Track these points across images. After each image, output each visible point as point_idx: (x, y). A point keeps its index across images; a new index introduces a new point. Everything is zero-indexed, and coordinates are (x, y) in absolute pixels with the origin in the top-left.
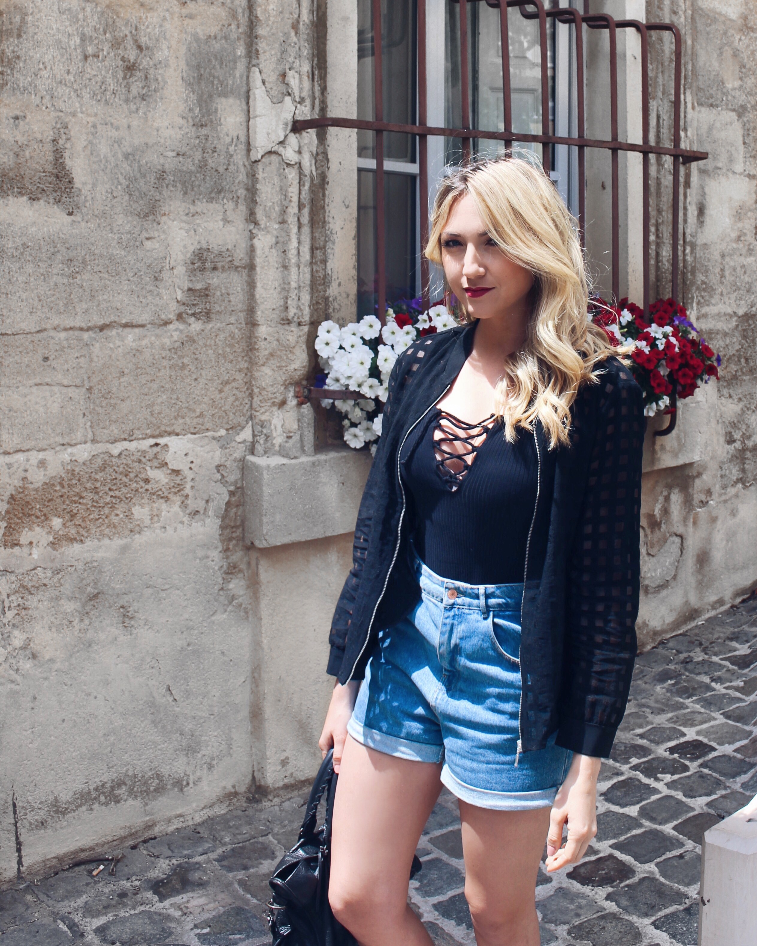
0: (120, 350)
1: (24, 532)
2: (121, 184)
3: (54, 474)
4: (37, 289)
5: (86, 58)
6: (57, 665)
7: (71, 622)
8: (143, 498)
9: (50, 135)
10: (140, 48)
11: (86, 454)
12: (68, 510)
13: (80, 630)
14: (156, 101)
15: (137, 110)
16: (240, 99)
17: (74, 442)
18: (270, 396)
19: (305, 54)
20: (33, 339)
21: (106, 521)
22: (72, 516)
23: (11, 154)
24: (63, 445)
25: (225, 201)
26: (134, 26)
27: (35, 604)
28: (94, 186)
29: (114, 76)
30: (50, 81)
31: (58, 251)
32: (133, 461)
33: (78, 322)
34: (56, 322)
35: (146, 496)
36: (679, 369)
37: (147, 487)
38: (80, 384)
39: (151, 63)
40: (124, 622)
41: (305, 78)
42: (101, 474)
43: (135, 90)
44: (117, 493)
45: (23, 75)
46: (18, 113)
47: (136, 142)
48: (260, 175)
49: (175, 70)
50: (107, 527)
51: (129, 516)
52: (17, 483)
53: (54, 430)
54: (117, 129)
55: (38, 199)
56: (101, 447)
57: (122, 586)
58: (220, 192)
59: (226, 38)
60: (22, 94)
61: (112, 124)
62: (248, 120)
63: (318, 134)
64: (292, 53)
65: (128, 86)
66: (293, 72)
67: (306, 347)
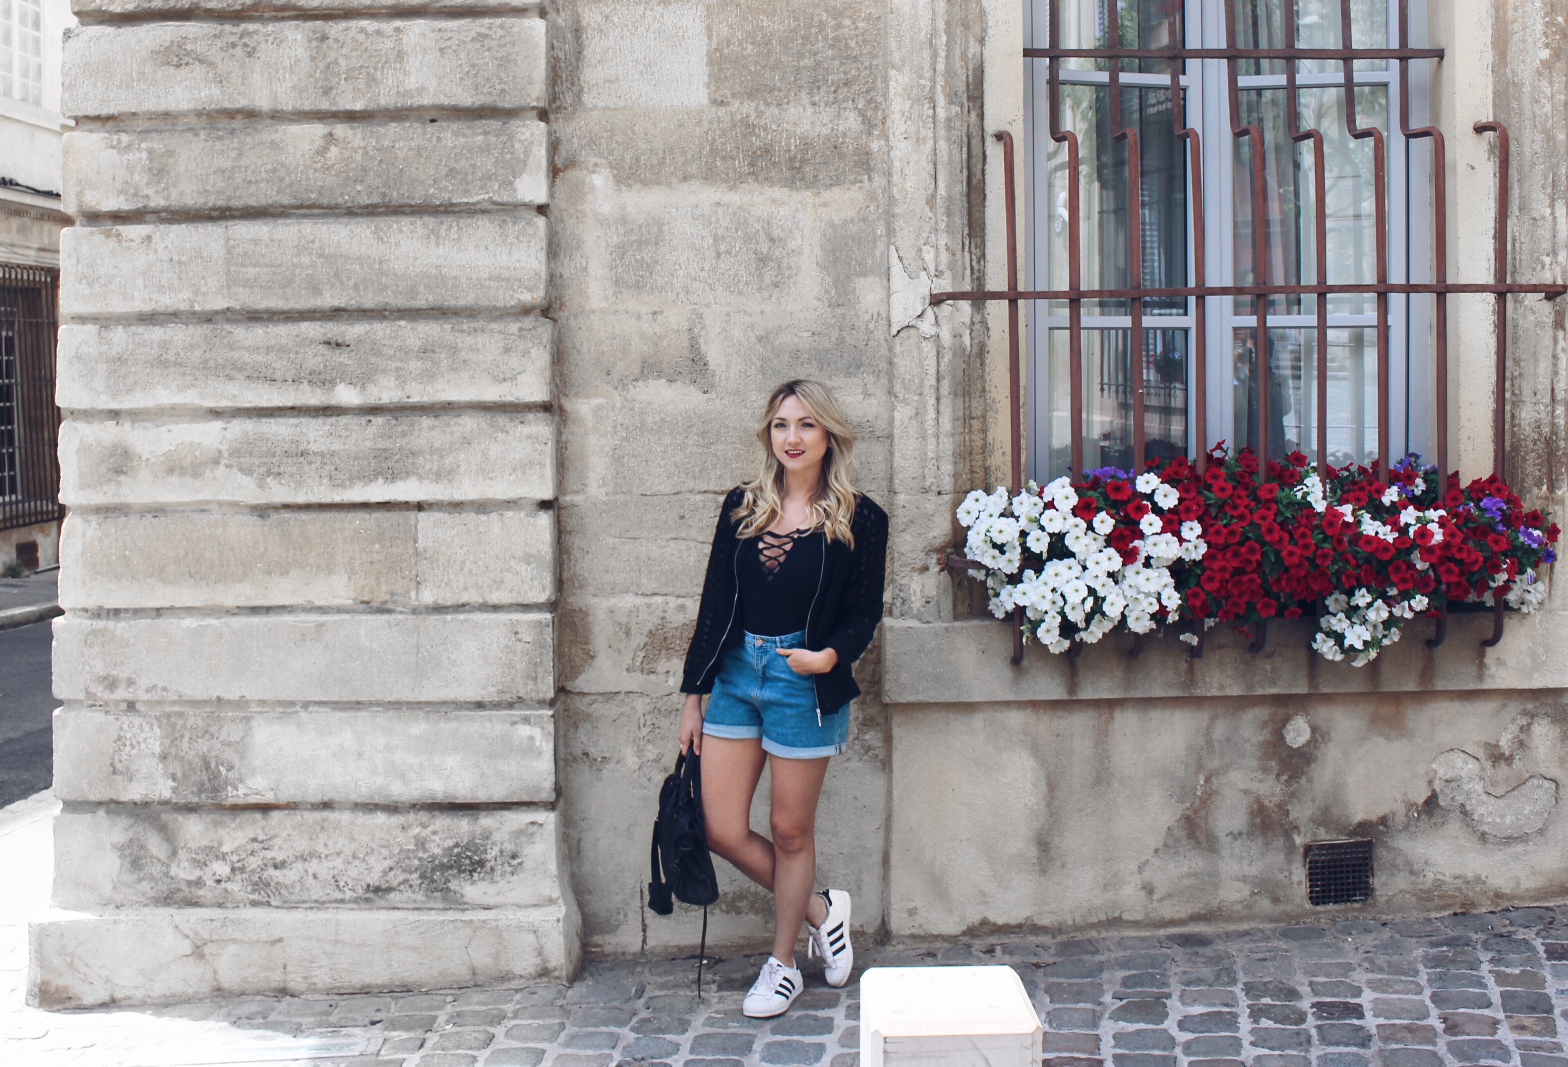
1: (661, 663)
2: (754, 365)
4: (674, 457)
5: (719, 255)
9: (686, 325)
10: (772, 240)
14: (790, 288)
15: (770, 296)
16: (880, 277)
18: (909, 561)
20: (670, 500)
23: (650, 344)
25: (865, 375)
26: (766, 221)
27: (667, 725)
28: (728, 367)
29: (747, 268)
30: (685, 279)
31: (694, 425)
33: (712, 487)
34: (692, 486)
39: (784, 253)
41: (943, 251)
43: (767, 280)
45: (660, 276)
46: (656, 309)
47: (770, 325)
48: (898, 349)
49: (809, 257)
52: (656, 621)
54: (750, 315)
55: (676, 381)
58: (859, 367)
59: (864, 219)
60: (660, 292)
61: (745, 312)
62: (889, 296)
63: (973, 305)
64: (927, 228)
65: (761, 276)
66: (927, 247)
67: (948, 516)
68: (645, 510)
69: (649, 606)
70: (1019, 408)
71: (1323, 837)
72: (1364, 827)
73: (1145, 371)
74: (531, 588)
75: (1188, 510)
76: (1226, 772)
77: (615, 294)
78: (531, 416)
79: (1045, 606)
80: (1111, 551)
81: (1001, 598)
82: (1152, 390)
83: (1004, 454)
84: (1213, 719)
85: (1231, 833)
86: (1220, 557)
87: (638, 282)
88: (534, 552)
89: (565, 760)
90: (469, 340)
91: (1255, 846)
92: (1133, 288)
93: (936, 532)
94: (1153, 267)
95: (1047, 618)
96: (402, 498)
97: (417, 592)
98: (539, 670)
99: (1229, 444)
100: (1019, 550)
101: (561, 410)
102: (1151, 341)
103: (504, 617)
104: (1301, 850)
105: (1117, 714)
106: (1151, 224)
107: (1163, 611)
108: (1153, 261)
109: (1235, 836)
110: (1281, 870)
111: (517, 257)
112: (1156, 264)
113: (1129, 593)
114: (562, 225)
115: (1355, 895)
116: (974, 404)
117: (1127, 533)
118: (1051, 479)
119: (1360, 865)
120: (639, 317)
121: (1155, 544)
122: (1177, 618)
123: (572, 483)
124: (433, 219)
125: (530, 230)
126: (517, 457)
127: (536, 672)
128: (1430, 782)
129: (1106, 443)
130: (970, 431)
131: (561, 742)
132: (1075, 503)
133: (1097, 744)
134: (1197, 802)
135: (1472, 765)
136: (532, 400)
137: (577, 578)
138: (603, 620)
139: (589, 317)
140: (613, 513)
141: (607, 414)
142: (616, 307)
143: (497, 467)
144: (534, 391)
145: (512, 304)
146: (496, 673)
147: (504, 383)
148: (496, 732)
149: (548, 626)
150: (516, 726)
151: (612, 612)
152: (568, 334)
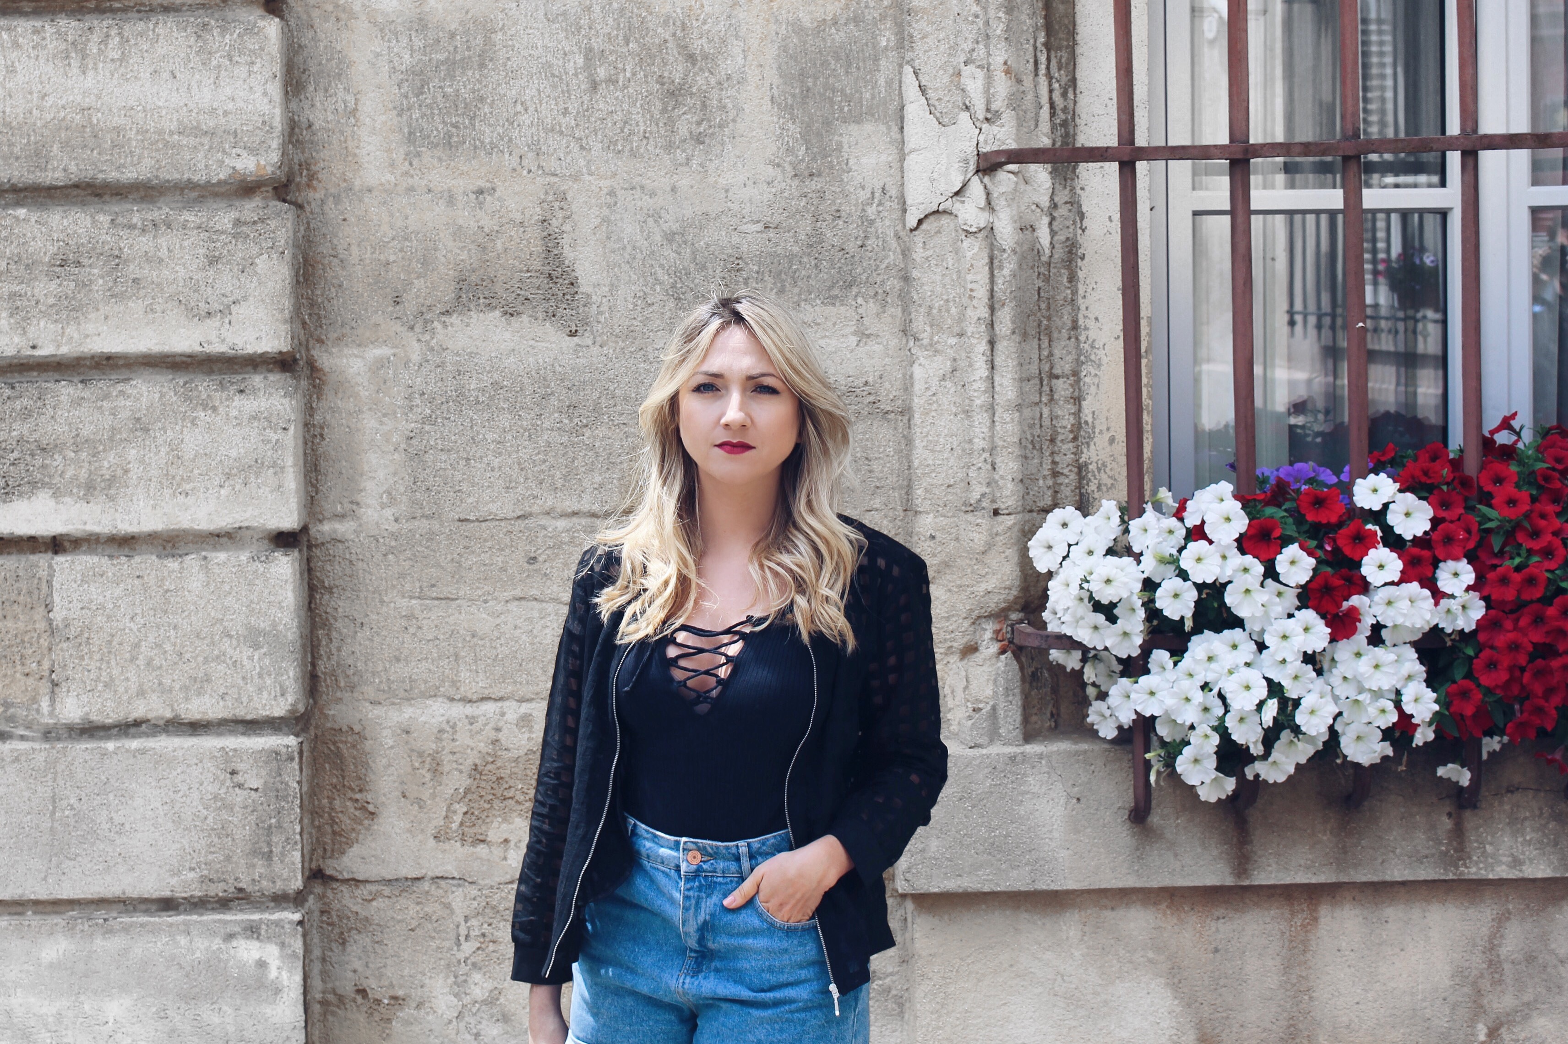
2: (661, 284)
4: (517, 452)
5: (594, 86)
9: (537, 213)
10: (691, 58)
14: (723, 143)
15: (688, 159)
16: (885, 124)
18: (943, 635)
19: (998, 32)
20: (510, 528)
23: (473, 247)
25: (860, 300)
26: (678, 23)
28: (613, 287)
29: (646, 108)
30: (534, 129)
31: (552, 394)
33: (587, 504)
34: (550, 504)
39: (713, 81)
41: (1000, 77)
43: (683, 129)
45: (489, 125)
46: (482, 183)
47: (688, 213)
48: (918, 254)
49: (758, 88)
52: (483, 747)
54: (652, 194)
55: (519, 314)
58: (850, 285)
59: (856, 20)
60: (489, 154)
61: (642, 187)
62: (902, 159)
63: (1054, 173)
64: (970, 32)
65: (671, 123)
66: (971, 68)
67: (1012, 553)
68: (466, 548)
69: (472, 720)
70: (1138, 356)
73: (1369, 289)
74: (260, 690)
75: (1449, 539)
76: (1527, 1017)
77: (408, 157)
78: (257, 380)
79: (1189, 715)
80: (1309, 615)
81: (1110, 700)
82: (1383, 324)
83: (1112, 440)
84: (1502, 920)
86: (1508, 624)
87: (449, 135)
88: (264, 624)
89: (324, 1003)
90: (144, 242)
92: (1345, 137)
93: (991, 583)
94: (1383, 100)
95: (1193, 738)
96: (23, 529)
97: (53, 701)
98: (275, 839)
99: (1524, 420)
100: (1141, 614)
101: (313, 368)
102: (1381, 235)
103: (210, 743)
105: (1324, 911)
106: (1379, 21)
107: (1405, 723)
108: (1383, 88)
111: (228, 91)
112: (1389, 94)
113: (1343, 691)
114: (311, 34)
116: (1057, 353)
117: (1338, 582)
118: (1201, 484)
120: (451, 200)
121: (1389, 603)
122: (1431, 736)
123: (331, 503)
124: (74, 23)
125: (251, 43)
126: (234, 453)
127: (269, 844)
129: (1298, 420)
130: (1052, 399)
131: (316, 968)
132: (1243, 529)
133: (1287, 968)
136: (260, 351)
137: (344, 672)
138: (392, 747)
139: (361, 201)
140: (408, 553)
141: (395, 375)
142: (410, 181)
143: (196, 471)
144: (263, 335)
145: (222, 176)
146: (197, 846)
147: (208, 321)
148: (198, 954)
149: (292, 759)
150: (234, 943)
151: (408, 732)
152: (324, 230)
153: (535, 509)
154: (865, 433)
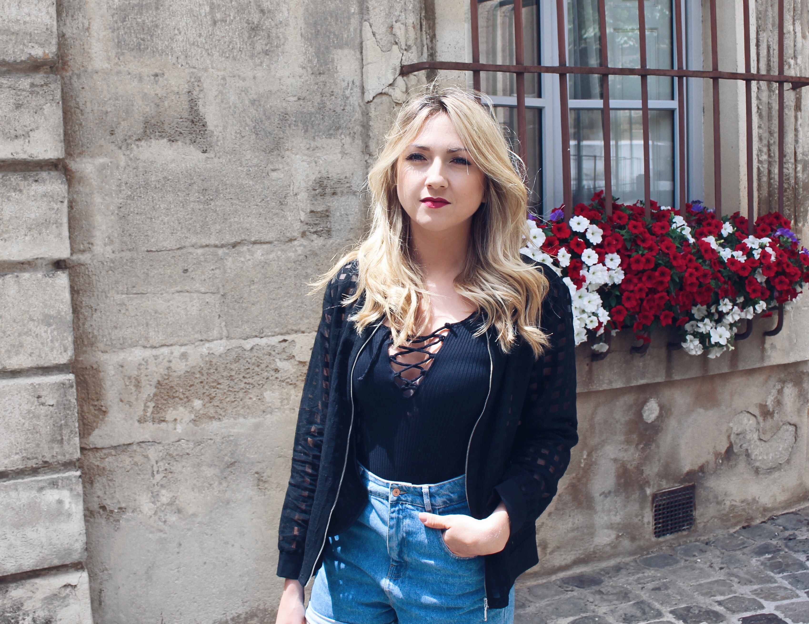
0: (250, 262)
1: (170, 411)
2: (248, 126)
3: (195, 364)
4: (177, 214)
5: (215, 23)
6: (199, 519)
7: (211, 485)
8: (273, 385)
9: (185, 87)
10: (262, 11)
11: (222, 348)
12: (207, 394)
13: (219, 491)
14: (278, 55)
15: (261, 63)
16: (354, 50)
17: (211, 338)
19: (410, 8)
20: (174, 254)
21: (241, 403)
22: (211, 399)
23: (152, 104)
24: (202, 341)
25: (343, 136)
27: (180, 469)
28: (225, 128)
29: (241, 36)
30: (184, 43)
31: (194, 183)
32: (264, 354)
33: (213, 241)
34: (194, 241)
35: (277, 383)
36: (775, 277)
37: (277, 375)
38: (215, 291)
39: (273, 24)
40: (258, 485)
41: (411, 29)
42: (236, 365)
43: (259, 47)
44: (250, 380)
45: (161, 40)
46: (157, 71)
47: (261, 90)
48: (373, 114)
49: (294, 28)
50: (242, 408)
51: (261, 399)
52: (162, 371)
53: (193, 329)
54: (244, 80)
55: (177, 141)
56: (234, 343)
57: (256, 456)
58: (338, 129)
60: (161, 55)
61: (239, 76)
62: (362, 67)
63: (427, 77)
65: (253, 44)
66: (398, 24)
68: (151, 266)
69: (156, 357)
71: (664, 487)
72: (691, 474)
74: (52, 349)
75: (609, 244)
76: (602, 446)
77: (118, 56)
78: (44, 174)
84: (597, 406)
85: (603, 493)
87: (139, 44)
88: (53, 312)
91: (619, 500)
98: (64, 432)
101: (70, 169)
103: (25, 381)
104: (650, 498)
109: (606, 495)
110: (637, 516)
111: (26, 10)
115: (683, 526)
117: (577, 264)
119: (687, 503)
120: (141, 79)
121: (594, 273)
122: (604, 330)
123: (78, 244)
126: (33, 216)
127: (61, 435)
128: (729, 437)
132: (543, 241)
134: (581, 472)
135: (752, 421)
136: (47, 158)
137: (87, 336)
138: (114, 375)
139: (92, 78)
140: (120, 270)
141: (112, 173)
142: (119, 68)
143: (11, 227)
144: (49, 149)
145: (23, 58)
146: (20, 440)
147: (16, 141)
148: (23, 501)
149: (72, 387)
150: (44, 492)
151: (122, 367)
152: (71, 93)
153: (187, 244)
154: (345, 202)
